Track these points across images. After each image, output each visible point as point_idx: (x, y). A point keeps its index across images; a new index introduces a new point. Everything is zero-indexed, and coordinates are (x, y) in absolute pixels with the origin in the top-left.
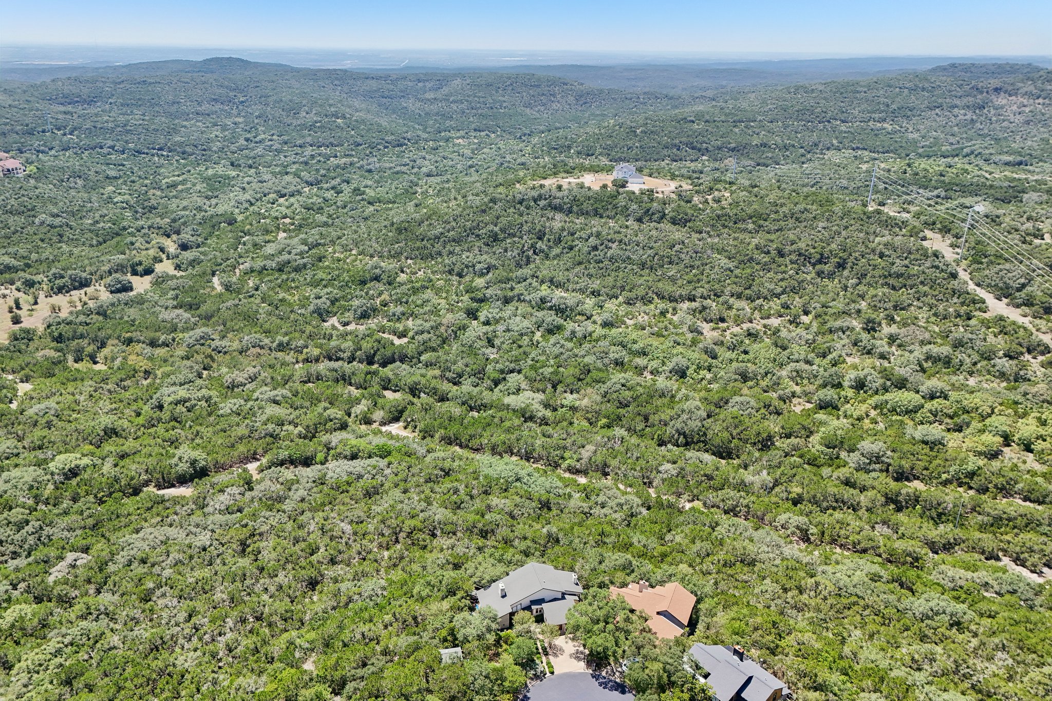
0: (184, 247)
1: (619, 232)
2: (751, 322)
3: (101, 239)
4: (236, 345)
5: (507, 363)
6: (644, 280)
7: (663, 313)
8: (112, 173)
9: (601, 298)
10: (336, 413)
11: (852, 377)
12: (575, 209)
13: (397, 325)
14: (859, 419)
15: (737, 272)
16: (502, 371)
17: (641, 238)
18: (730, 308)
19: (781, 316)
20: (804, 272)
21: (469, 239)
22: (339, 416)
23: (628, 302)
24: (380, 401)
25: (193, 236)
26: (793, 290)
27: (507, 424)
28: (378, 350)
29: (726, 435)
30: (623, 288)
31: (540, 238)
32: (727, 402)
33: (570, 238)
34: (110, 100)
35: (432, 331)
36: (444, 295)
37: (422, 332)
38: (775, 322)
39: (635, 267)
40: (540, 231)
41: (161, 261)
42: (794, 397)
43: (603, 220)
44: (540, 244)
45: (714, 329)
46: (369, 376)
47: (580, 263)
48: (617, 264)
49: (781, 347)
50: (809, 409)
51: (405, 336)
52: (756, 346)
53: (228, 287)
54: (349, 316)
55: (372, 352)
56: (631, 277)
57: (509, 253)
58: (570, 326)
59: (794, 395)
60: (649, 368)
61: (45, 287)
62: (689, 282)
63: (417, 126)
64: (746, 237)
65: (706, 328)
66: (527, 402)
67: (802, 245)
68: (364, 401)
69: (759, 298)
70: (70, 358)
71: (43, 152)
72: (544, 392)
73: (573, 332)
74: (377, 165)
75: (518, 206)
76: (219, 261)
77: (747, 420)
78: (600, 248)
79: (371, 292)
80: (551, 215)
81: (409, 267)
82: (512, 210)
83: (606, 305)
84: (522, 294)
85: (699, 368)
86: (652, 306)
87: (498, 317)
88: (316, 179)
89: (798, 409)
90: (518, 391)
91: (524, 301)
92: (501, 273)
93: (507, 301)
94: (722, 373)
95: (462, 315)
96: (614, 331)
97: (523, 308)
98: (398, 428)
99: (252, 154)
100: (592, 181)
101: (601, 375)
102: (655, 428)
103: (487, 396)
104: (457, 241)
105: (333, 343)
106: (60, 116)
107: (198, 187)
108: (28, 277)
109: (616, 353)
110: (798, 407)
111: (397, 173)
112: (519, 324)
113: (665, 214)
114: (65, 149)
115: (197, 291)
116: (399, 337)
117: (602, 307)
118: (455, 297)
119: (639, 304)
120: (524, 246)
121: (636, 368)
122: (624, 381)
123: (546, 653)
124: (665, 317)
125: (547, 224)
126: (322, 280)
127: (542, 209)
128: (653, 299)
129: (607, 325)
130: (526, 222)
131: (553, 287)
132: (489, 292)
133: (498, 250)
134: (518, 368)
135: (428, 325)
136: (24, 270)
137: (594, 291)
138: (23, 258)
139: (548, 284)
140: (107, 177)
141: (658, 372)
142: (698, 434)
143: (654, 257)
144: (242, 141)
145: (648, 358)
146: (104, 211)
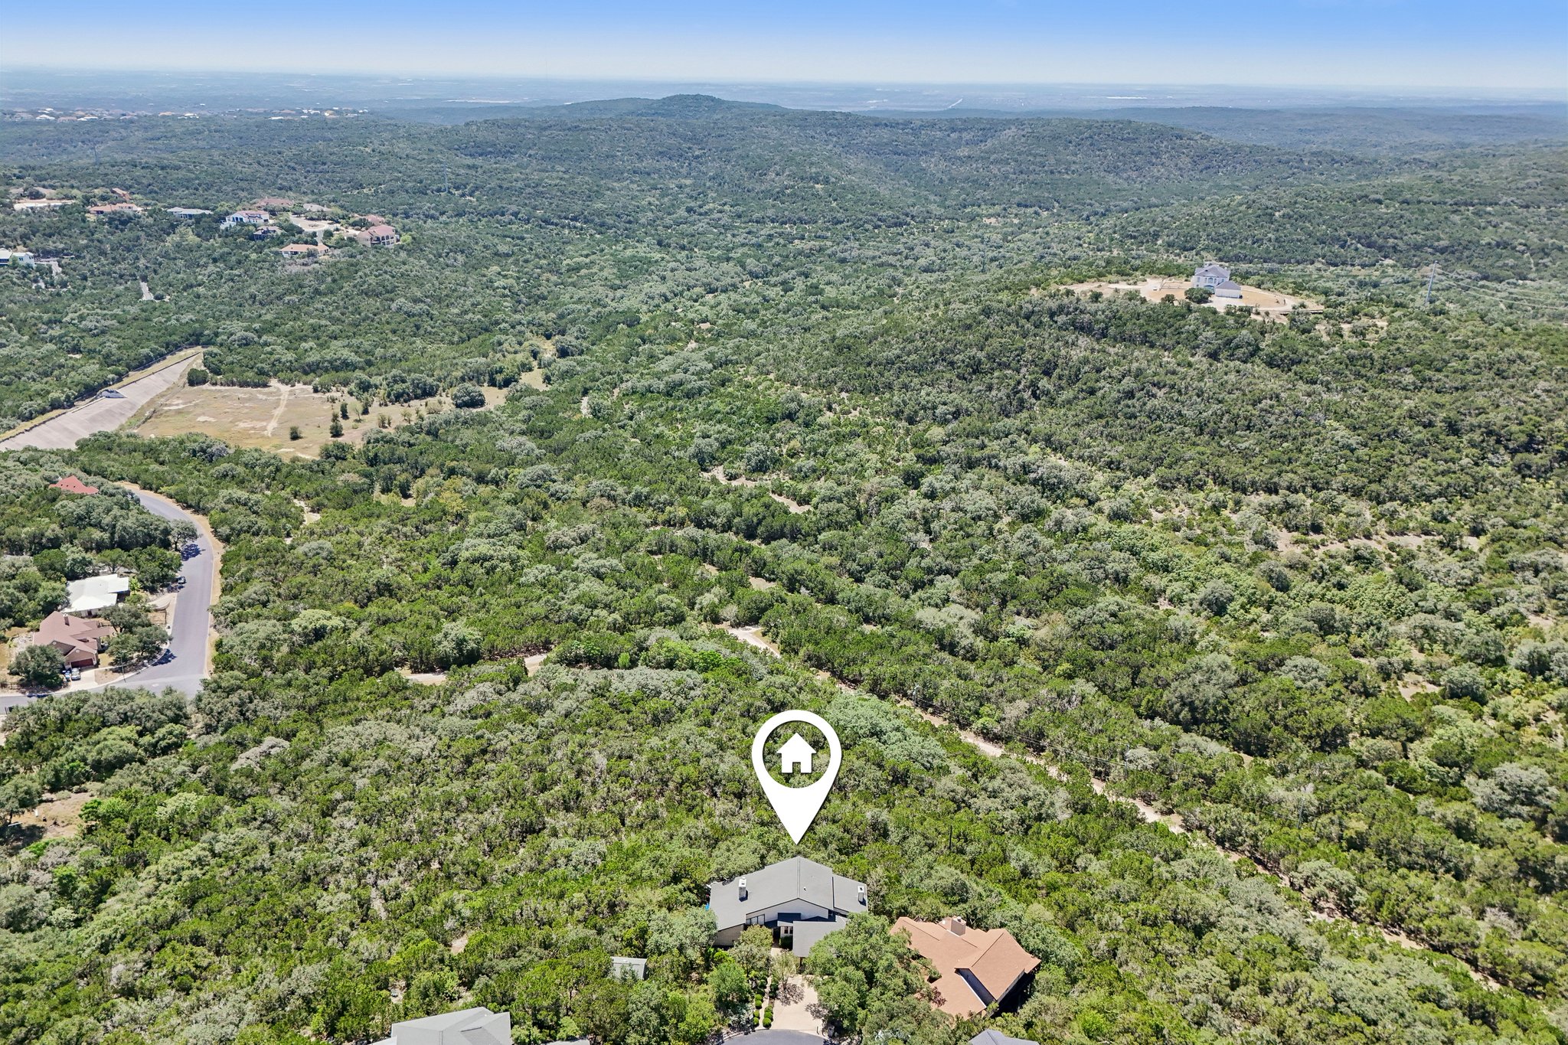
0: (563, 353)
1: (1174, 373)
2: (1368, 537)
3: (464, 336)
4: (580, 491)
5: (941, 559)
6: (1194, 453)
7: (1216, 508)
8: (503, 248)
9: (1119, 473)
10: (672, 600)
11: (1526, 650)
12: (1112, 331)
13: (800, 486)
14: (1518, 725)
15: (1362, 452)
16: (929, 570)
17: (1208, 383)
18: (1336, 510)
19: (1427, 533)
20: (1492, 464)
21: (938, 367)
22: (673, 605)
23: (1163, 485)
24: (740, 591)
25: (577, 338)
26: (1464, 493)
27: (910, 649)
28: (764, 518)
29: (1262, 717)
30: (1159, 462)
31: (1047, 373)
32: (1281, 664)
33: (1094, 376)
34: (531, 152)
35: (844, 500)
36: (880, 448)
37: (830, 499)
38: (1412, 542)
39: (1187, 430)
40: (1049, 361)
41: (531, 370)
42: (1408, 670)
43: (1153, 352)
44: (1044, 383)
45: (1297, 542)
46: (737, 554)
47: (1100, 416)
48: (1158, 422)
49: (1407, 586)
50: (1427, 695)
51: (808, 503)
52: (1362, 579)
53: (596, 411)
54: (741, 466)
55: (755, 520)
56: (1178, 446)
57: (994, 393)
58: (1056, 512)
59: (1408, 667)
60: (1168, 592)
61: (382, 392)
62: (1271, 462)
63: (932, 198)
64: (1396, 395)
65: (1284, 540)
66: (950, 621)
67: (1496, 418)
68: (716, 590)
69: (1392, 499)
70: (378, 487)
71: (432, 217)
72: (985, 611)
73: (1059, 523)
74: (855, 253)
75: (1023, 322)
76: (597, 374)
77: (1305, 697)
78: (1138, 395)
79: (779, 435)
80: (1071, 338)
81: (841, 402)
82: (1013, 327)
83: (1126, 486)
84: (994, 457)
85: (1252, 602)
86: (1201, 495)
87: (948, 487)
88: (764, 269)
89: (1407, 693)
90: (946, 601)
91: (997, 467)
92: (973, 422)
93: (970, 464)
94: (1289, 615)
95: (894, 480)
96: (1126, 527)
97: (992, 477)
98: (755, 633)
99: (691, 230)
100: (1152, 289)
101: (1080, 593)
102: (1147, 688)
103: (894, 603)
104: (918, 369)
105: (706, 503)
106: (462, 171)
107: (605, 273)
108: (364, 377)
109: (1118, 562)
110: (1409, 689)
111: (881, 265)
112: (979, 500)
113: (1258, 349)
114: (459, 215)
115: (557, 413)
116: (800, 504)
117: (1117, 488)
118: (894, 452)
119: (1179, 488)
120: (1019, 383)
121: (1147, 590)
122: (1116, 608)
123: (774, 996)
124: (1218, 514)
125: (1063, 352)
126: (718, 412)
127: (1060, 328)
128: (1205, 483)
129: (1117, 516)
130: (1031, 347)
131: (1049, 450)
132: (947, 448)
133: (977, 386)
134: (955, 567)
135: (841, 489)
136: (363, 369)
137: (1112, 462)
138: (366, 353)
139: (1042, 444)
140: (496, 254)
141: (1181, 601)
142: (1215, 709)
143: (1222, 416)
144: (682, 212)
145: (1169, 577)
146: (479, 298)
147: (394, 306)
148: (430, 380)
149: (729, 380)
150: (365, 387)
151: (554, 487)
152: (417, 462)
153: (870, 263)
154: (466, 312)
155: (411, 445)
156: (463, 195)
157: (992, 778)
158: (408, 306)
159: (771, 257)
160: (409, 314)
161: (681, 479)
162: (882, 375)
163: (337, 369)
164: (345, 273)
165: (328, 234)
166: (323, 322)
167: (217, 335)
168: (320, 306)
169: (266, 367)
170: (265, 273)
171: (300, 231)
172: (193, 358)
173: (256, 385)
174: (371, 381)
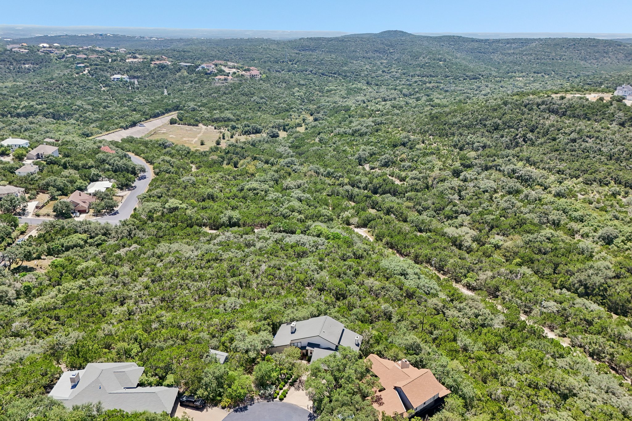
0: (316, 120)
1: (599, 131)
4: (305, 169)
5: (463, 207)
6: (604, 169)
7: (614, 195)
8: (302, 82)
9: (562, 176)
12: (568, 113)
13: (402, 173)
16: (456, 212)
17: (617, 136)
21: (478, 127)
22: (328, 214)
23: (586, 182)
24: (362, 213)
25: (323, 115)
27: (437, 244)
28: (382, 185)
29: (626, 295)
30: (585, 172)
31: (532, 131)
33: (556, 132)
34: (323, 50)
35: (422, 180)
36: (444, 159)
37: (415, 179)
39: (603, 157)
40: (533, 126)
41: (301, 126)
43: (589, 122)
44: (530, 135)
46: (365, 198)
47: (557, 150)
48: (587, 154)
51: (404, 180)
53: (321, 141)
54: (377, 164)
55: (378, 186)
56: (597, 165)
57: (504, 139)
58: (526, 191)
60: (581, 231)
61: (240, 130)
63: (493, 69)
66: (461, 234)
68: (351, 211)
70: (225, 162)
71: (279, 72)
72: (480, 231)
73: (527, 196)
74: (452, 88)
75: (522, 108)
76: (326, 127)
78: (578, 141)
79: (397, 152)
80: (546, 115)
81: (429, 140)
82: (518, 110)
83: (566, 182)
84: (499, 165)
85: (628, 240)
86: (606, 188)
87: (473, 177)
88: (410, 93)
90: (461, 225)
91: (500, 170)
92: (491, 151)
93: (487, 168)
95: (447, 173)
96: (563, 200)
97: (495, 174)
98: (365, 231)
99: (382, 79)
100: (593, 97)
101: (532, 227)
102: (561, 275)
103: (435, 224)
104: (468, 127)
105: (357, 177)
107: (342, 93)
108: (235, 124)
109: (554, 216)
112: (488, 184)
114: (289, 71)
115: (304, 140)
116: (401, 181)
117: (561, 183)
118: (450, 162)
119: (595, 185)
120: (517, 135)
121: (569, 230)
122: (550, 236)
123: (292, 384)
124: (615, 197)
125: (541, 122)
126: (371, 142)
127: (542, 111)
128: (610, 183)
129: (559, 195)
131: (528, 165)
132: (477, 161)
133: (495, 135)
134: (469, 211)
135: (421, 175)
136: (235, 122)
137: (560, 171)
138: (238, 116)
139: (525, 162)
140: (299, 84)
141: (588, 236)
142: (599, 289)
143: (623, 152)
144: (380, 72)
145: (583, 224)
146: (287, 99)
147: (252, 99)
148: (259, 127)
149: (380, 130)
150: (234, 128)
151: (295, 167)
152: (244, 154)
153: (459, 92)
154: (281, 104)
155: (243, 148)
156: (292, 64)
157: (461, 302)
158: (258, 100)
159: (414, 89)
160: (257, 103)
161: (350, 167)
162: (450, 129)
163: (225, 121)
164: (236, 87)
165: (235, 73)
166: (224, 104)
167: (184, 106)
168: (225, 98)
169: (199, 119)
170: (207, 86)
171: (224, 71)
172: (174, 115)
173: (194, 125)
174: (237, 126)
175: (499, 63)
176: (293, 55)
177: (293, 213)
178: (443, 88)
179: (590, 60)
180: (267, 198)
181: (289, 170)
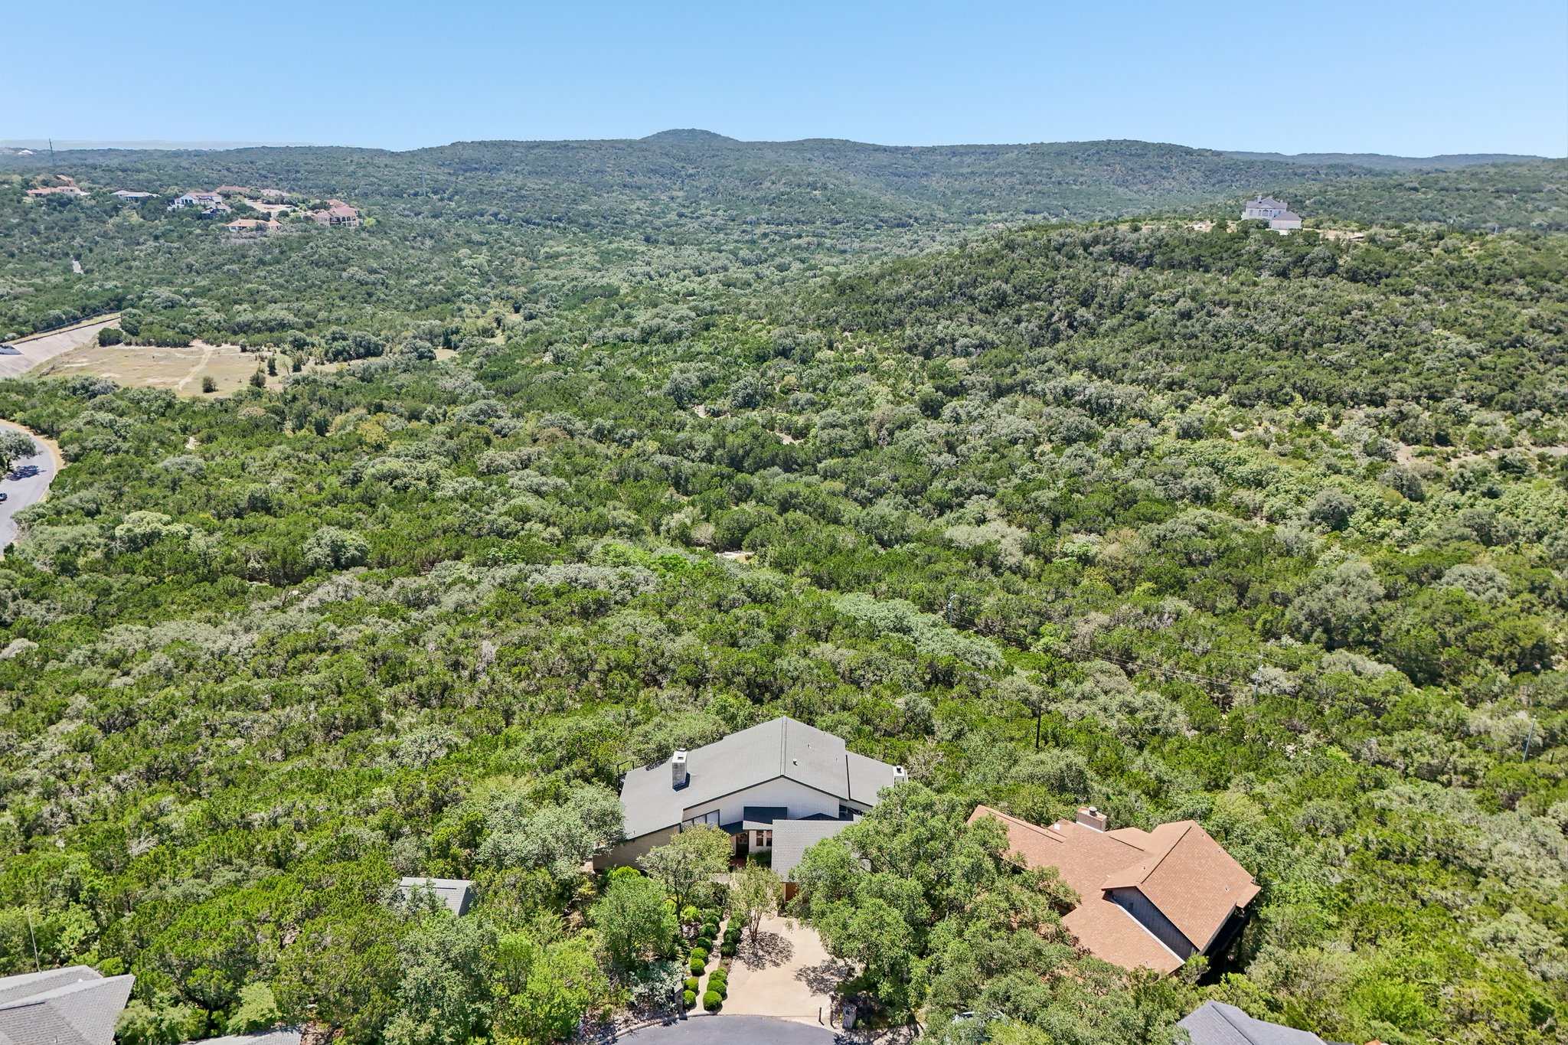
1: (1237, 292)
2: (1509, 447)
3: (422, 304)
4: (531, 427)
5: (972, 480)
6: (1273, 370)
7: (1311, 422)
8: (476, 238)
9: (1182, 393)
12: (1157, 259)
13: (795, 418)
15: (1486, 359)
16: (959, 492)
17: (1281, 298)
18: (1463, 420)
21: (957, 302)
23: (1240, 402)
24: (718, 512)
25: (548, 307)
27: (939, 567)
28: (752, 449)
29: (1429, 635)
30: (1233, 379)
31: (1085, 304)
32: (1438, 576)
33: (1141, 301)
34: (517, 168)
35: (851, 428)
36: (891, 381)
37: (833, 426)
39: (1262, 346)
40: (1086, 291)
43: (1209, 275)
44: (1082, 314)
45: (1421, 455)
47: (1153, 340)
48: (1225, 340)
51: (806, 434)
52: (1518, 486)
53: (558, 360)
54: (725, 403)
55: (741, 452)
56: (1252, 361)
57: (1023, 325)
58: (1110, 433)
60: (1265, 508)
61: (319, 350)
62: (1373, 372)
64: (1510, 305)
65: (1403, 452)
66: (990, 538)
68: (688, 511)
69: (1531, 408)
70: (289, 425)
72: (1032, 529)
73: (1116, 443)
74: (856, 246)
75: (1052, 254)
76: (565, 331)
77: (1484, 610)
78: (1196, 316)
79: (771, 373)
80: (1110, 267)
81: (844, 341)
82: (1042, 260)
83: (1193, 406)
84: (1028, 383)
85: (1379, 513)
86: (1289, 411)
87: (975, 414)
88: (759, 258)
90: (982, 521)
91: (1033, 393)
92: (1003, 354)
93: (1000, 392)
94: (1432, 527)
95: (909, 409)
96: (1202, 444)
97: (1025, 403)
98: (738, 558)
99: (681, 230)
101: (1155, 508)
102: (1260, 607)
103: (915, 523)
104: (933, 304)
105: (681, 435)
107: (586, 259)
108: (299, 334)
109: (1198, 478)
112: (1015, 424)
113: (1335, 265)
115: (514, 361)
116: (795, 438)
117: (1183, 408)
118: (908, 384)
119: (1261, 406)
120: (1052, 315)
121: (1238, 507)
122: (1206, 521)
123: (730, 952)
124: (1314, 428)
125: (1101, 282)
126: (699, 353)
127: (1096, 260)
128: (1292, 399)
129: (1188, 433)
130: (1063, 278)
131: (1094, 377)
132: (972, 378)
133: (1003, 319)
134: (990, 489)
135: (847, 417)
136: (302, 330)
137: (1173, 383)
138: (307, 315)
139: (1086, 371)
140: (469, 242)
141: (1284, 516)
142: (1361, 627)
143: (1303, 330)
144: (672, 216)
145: (1265, 492)
146: (443, 273)
147: (345, 275)
148: (374, 339)
149: (713, 325)
150: (299, 345)
151: (499, 423)
152: (341, 403)
154: (427, 284)
155: (336, 387)
156: (442, 200)
158: (361, 275)
159: (765, 249)
160: (361, 283)
161: (653, 413)
162: (891, 312)
163: (271, 330)
164: (295, 245)
165: (284, 214)
166: (263, 287)
167: (140, 298)
168: (263, 274)
169: (190, 327)
170: (207, 246)
171: (253, 209)
172: (112, 322)
173: (175, 345)
174: (308, 340)
175: (944, 195)
176: (441, 177)
177: (527, 526)
178: (833, 247)
179: (1135, 184)
180: (438, 494)
181: (485, 430)
